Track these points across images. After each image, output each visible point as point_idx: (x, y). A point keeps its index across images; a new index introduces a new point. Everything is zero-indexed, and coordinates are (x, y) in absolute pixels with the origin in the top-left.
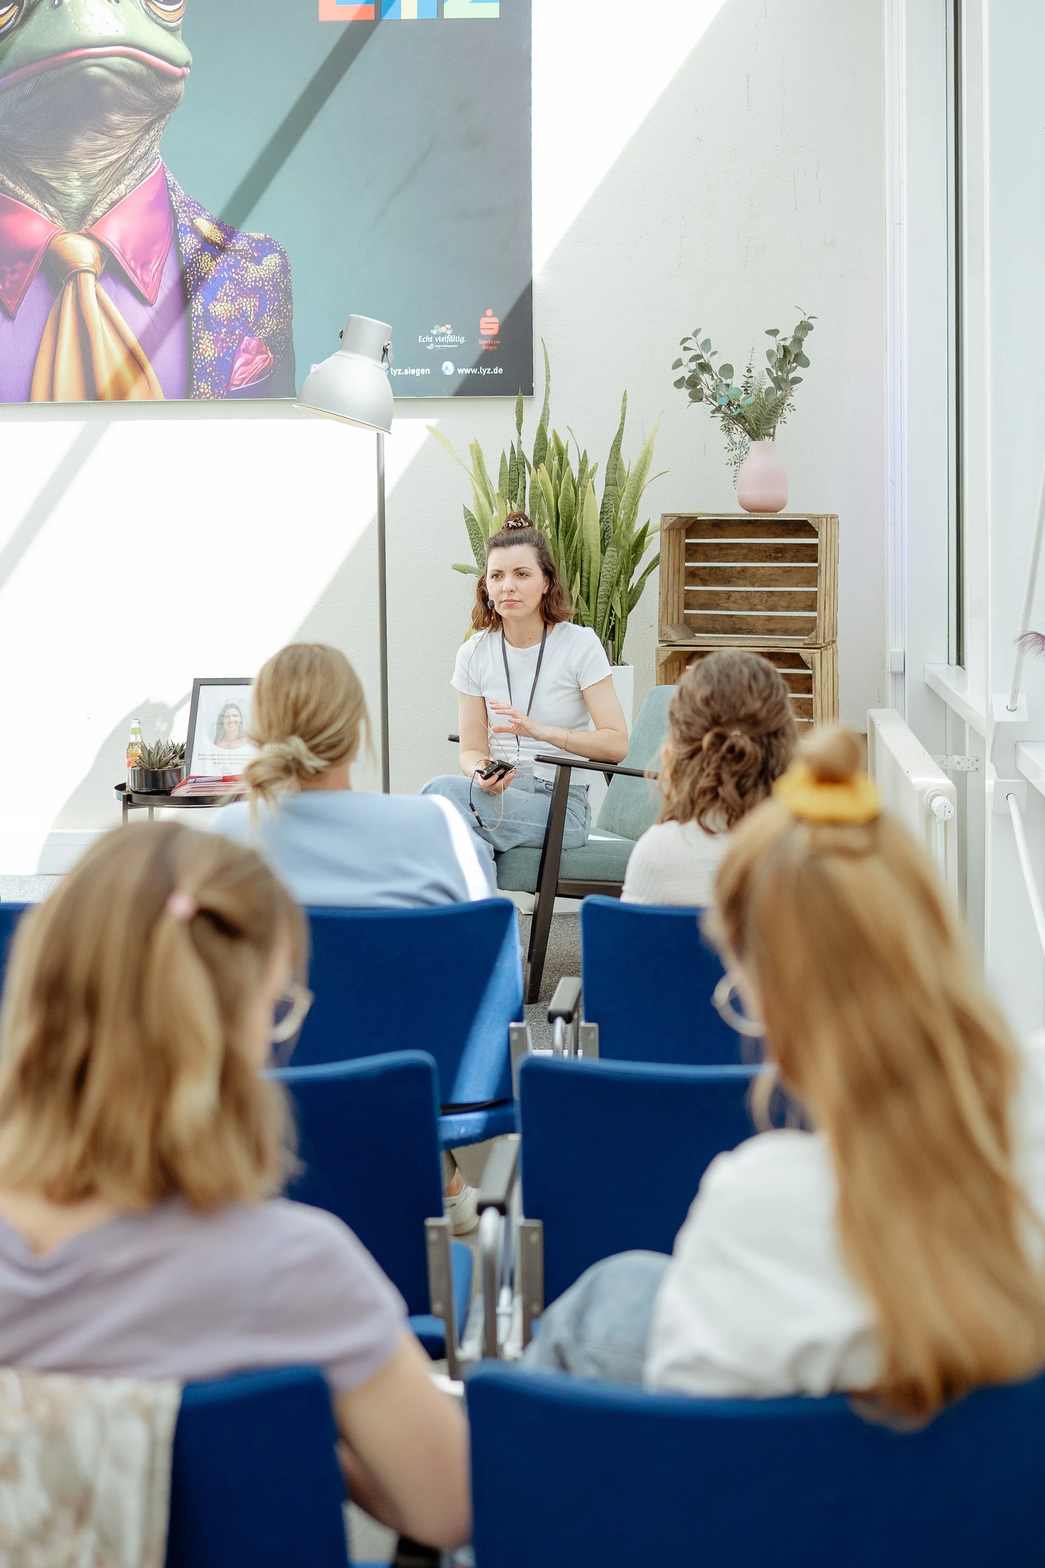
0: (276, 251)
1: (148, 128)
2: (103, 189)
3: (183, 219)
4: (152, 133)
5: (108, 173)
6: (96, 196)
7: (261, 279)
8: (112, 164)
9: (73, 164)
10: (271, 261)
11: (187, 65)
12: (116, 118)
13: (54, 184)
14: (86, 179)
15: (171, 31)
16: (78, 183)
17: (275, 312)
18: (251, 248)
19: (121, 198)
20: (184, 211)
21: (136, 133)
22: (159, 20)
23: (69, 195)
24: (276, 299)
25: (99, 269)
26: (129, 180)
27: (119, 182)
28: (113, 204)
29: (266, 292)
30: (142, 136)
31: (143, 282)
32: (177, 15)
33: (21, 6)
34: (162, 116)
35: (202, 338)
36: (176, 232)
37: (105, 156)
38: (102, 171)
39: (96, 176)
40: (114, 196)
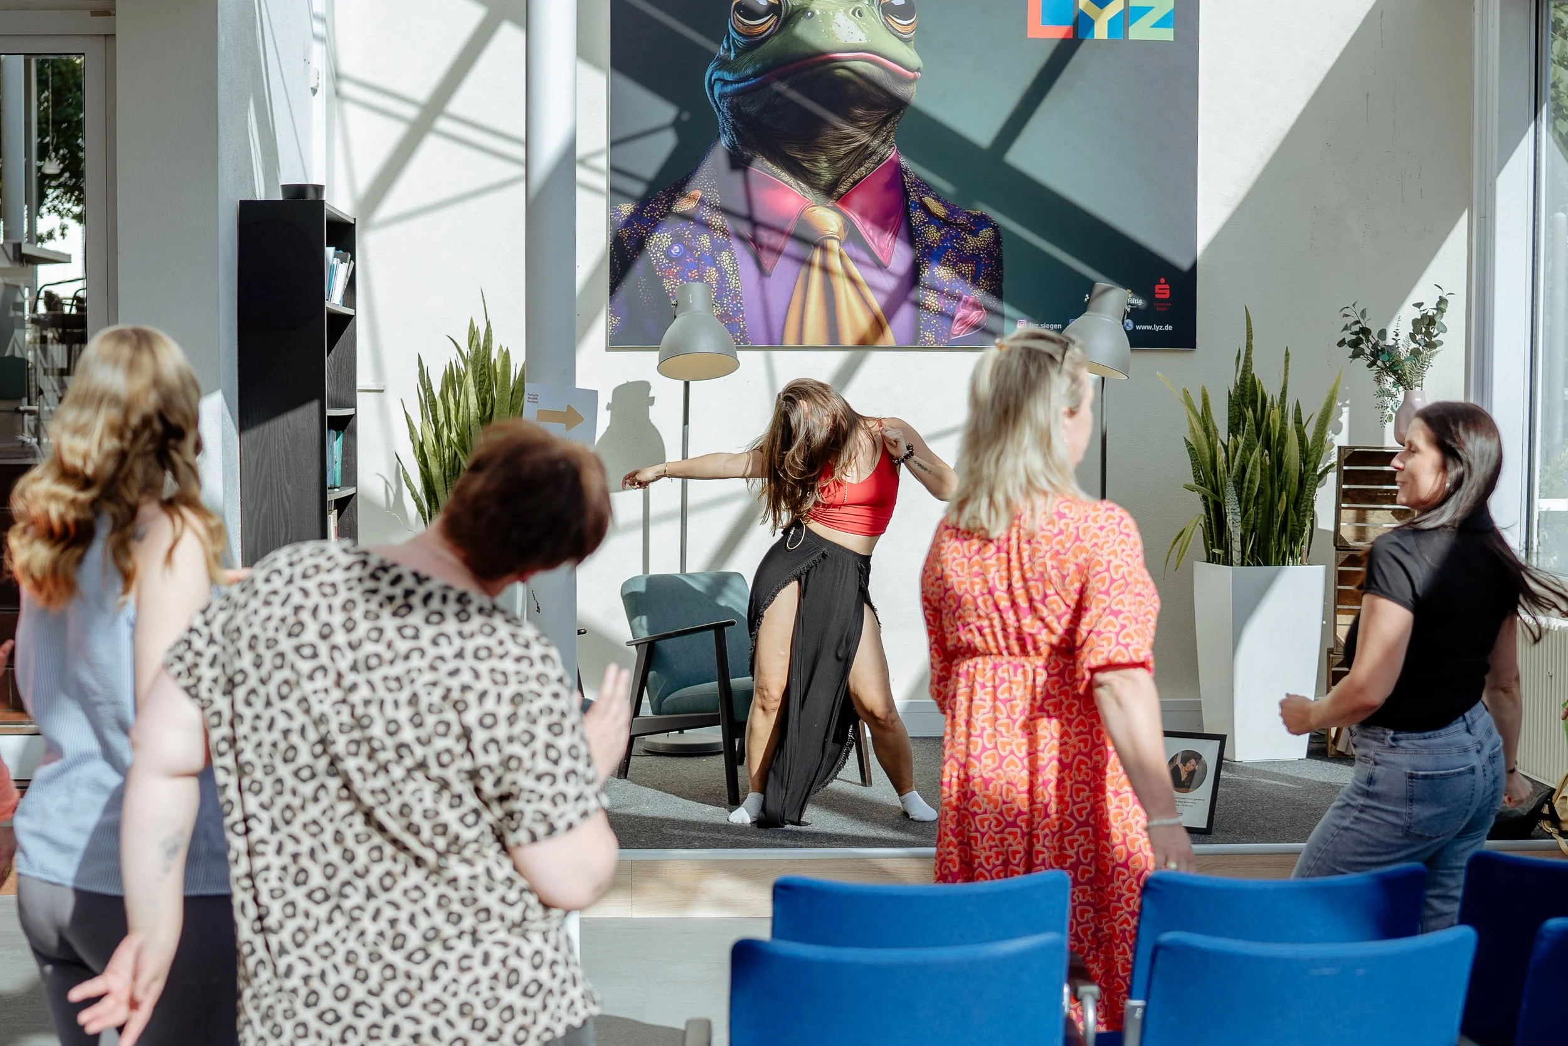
0: (991, 226)
1: (884, 121)
2: (847, 171)
3: (913, 197)
4: (889, 125)
5: (851, 158)
6: (841, 175)
7: (978, 248)
8: (855, 149)
9: (822, 149)
10: (986, 234)
11: (918, 70)
12: (859, 112)
13: (805, 165)
14: (833, 161)
15: (906, 41)
16: (826, 165)
17: (988, 275)
18: (970, 223)
19: (862, 178)
20: (914, 191)
21: (877, 124)
22: (895, 32)
23: (819, 175)
24: (990, 265)
25: (843, 236)
26: (869, 164)
27: (860, 165)
28: (855, 183)
29: (981, 259)
30: (880, 128)
31: (880, 248)
32: (910, 28)
33: (779, 16)
34: (897, 112)
35: (928, 296)
36: (908, 207)
37: (849, 143)
38: (846, 155)
39: (842, 159)
40: (856, 176)
